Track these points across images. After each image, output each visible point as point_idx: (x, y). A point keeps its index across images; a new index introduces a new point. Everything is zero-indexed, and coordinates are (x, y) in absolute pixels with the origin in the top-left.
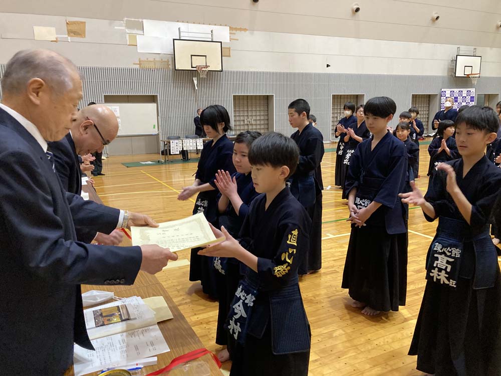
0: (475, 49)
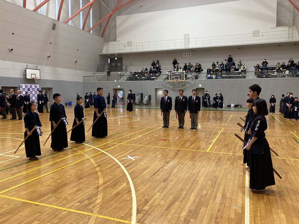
0: (36, 66)
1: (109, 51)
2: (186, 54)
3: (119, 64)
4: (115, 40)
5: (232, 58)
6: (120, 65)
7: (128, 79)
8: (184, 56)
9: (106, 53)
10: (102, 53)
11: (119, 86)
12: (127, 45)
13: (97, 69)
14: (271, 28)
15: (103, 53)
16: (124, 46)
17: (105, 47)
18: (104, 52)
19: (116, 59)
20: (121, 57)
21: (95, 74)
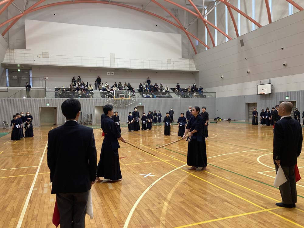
2: (109, 72)
3: (23, 78)
4: (24, 48)
5: (150, 80)
6: (25, 78)
8: (107, 74)
11: (48, 105)
12: (41, 56)
14: (179, 59)
15: (4, 62)
16: (38, 57)
17: (7, 54)
19: (19, 70)
20: (27, 69)
21: (8, 89)
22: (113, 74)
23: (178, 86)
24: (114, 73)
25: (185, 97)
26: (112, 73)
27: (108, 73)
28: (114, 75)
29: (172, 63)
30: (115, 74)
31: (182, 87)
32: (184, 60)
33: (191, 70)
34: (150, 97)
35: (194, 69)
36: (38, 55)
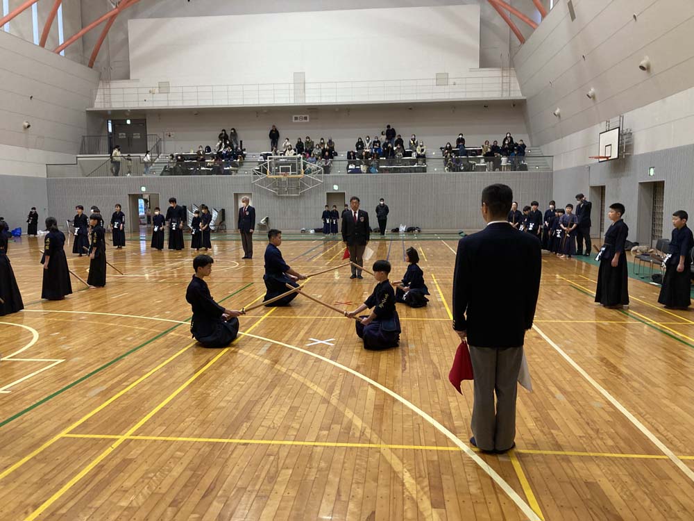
1: (110, 102)
4: (127, 77)
5: (393, 130)
6: (139, 137)
7: (164, 171)
8: (294, 121)
9: (103, 107)
10: (92, 106)
11: (143, 189)
12: (157, 90)
13: (80, 145)
14: (471, 70)
15: (95, 107)
16: (150, 92)
17: (100, 92)
18: (99, 105)
19: (128, 122)
20: (141, 118)
21: (79, 159)
22: (306, 118)
23: (461, 141)
24: (308, 116)
25: (461, 171)
26: (304, 116)
27: (296, 118)
28: (308, 120)
29: (451, 82)
30: (310, 119)
31: (472, 143)
32: (487, 72)
33: (506, 96)
34: (361, 172)
35: (517, 94)
36: (151, 89)
